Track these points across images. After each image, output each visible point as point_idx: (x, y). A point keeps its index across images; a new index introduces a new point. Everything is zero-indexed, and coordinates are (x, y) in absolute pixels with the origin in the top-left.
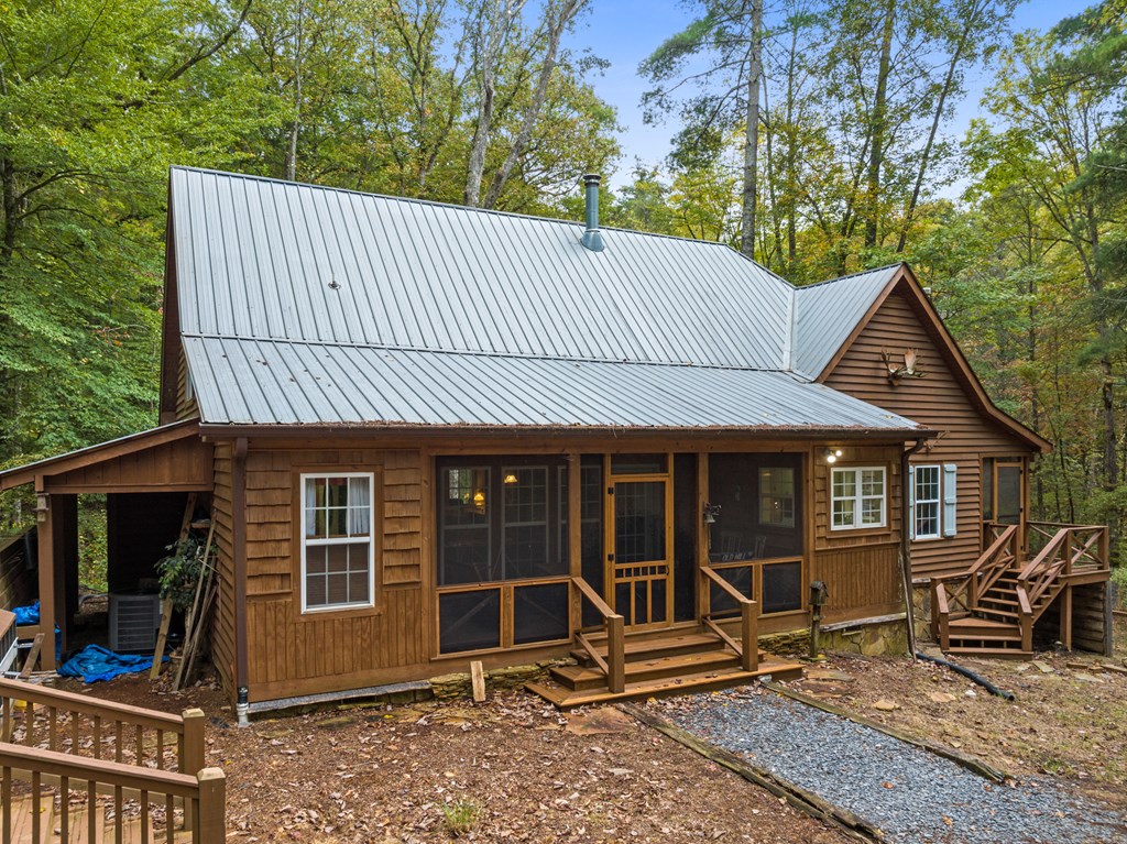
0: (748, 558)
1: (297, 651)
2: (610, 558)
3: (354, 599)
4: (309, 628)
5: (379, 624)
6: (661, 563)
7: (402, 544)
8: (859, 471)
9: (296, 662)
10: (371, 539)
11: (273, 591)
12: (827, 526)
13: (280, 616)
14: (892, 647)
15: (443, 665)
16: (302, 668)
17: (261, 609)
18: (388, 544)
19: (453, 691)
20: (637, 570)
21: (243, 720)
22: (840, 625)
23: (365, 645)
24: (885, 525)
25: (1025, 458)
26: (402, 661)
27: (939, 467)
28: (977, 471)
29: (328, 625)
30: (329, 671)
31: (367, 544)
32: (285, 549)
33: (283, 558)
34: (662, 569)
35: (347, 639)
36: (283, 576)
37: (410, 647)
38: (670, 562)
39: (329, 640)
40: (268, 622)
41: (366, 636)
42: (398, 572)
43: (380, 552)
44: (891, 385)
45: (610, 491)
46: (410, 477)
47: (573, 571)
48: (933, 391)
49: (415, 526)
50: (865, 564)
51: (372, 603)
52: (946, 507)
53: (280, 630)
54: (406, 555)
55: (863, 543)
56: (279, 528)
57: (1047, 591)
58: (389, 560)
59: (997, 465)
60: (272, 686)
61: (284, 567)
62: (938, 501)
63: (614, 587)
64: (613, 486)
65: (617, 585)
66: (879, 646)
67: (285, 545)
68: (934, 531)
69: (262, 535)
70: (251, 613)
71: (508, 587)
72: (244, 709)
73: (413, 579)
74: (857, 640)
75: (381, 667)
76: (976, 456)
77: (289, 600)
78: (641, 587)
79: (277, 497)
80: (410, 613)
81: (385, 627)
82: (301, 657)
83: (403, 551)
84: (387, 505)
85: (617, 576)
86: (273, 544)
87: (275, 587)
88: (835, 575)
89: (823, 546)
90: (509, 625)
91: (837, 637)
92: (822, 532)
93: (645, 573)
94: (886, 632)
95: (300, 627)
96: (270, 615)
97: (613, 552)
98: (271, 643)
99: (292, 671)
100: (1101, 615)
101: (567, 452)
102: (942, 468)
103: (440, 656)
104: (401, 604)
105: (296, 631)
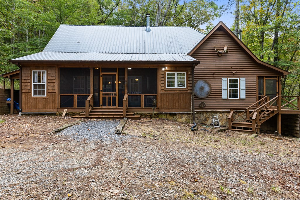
0: (139, 93)
1: (31, 104)
2: (101, 91)
3: (43, 95)
4: (34, 99)
5: (47, 100)
6: (115, 93)
7: (52, 84)
8: (176, 73)
9: (31, 106)
10: (46, 83)
11: (27, 92)
12: (165, 86)
13: (28, 97)
14: (188, 120)
15: (61, 110)
16: (32, 107)
17: (25, 95)
18: (49, 85)
19: (60, 114)
20: (108, 94)
21: (20, 115)
22: (169, 113)
23: (44, 104)
24: (186, 88)
25: (279, 77)
26: (52, 108)
27: (238, 79)
28: (255, 80)
29: (37, 99)
30: (37, 108)
31: (45, 84)
32: (29, 84)
33: (29, 86)
34: (115, 94)
35: (41, 102)
36: (29, 89)
37: (54, 105)
38: (117, 92)
39: (37, 102)
40: (26, 98)
41: (45, 102)
42: (51, 90)
43: (48, 86)
44: (218, 56)
45: (101, 76)
46: (53, 72)
47: (91, 93)
48: (236, 57)
49: (54, 81)
50: (178, 97)
51: (46, 96)
52: (241, 90)
53: (28, 99)
54: (53, 87)
55: (178, 92)
56: (28, 80)
57: (268, 114)
58: (49, 88)
59: (265, 79)
60: (27, 110)
61: (29, 88)
62: (238, 88)
63: (102, 98)
64: (102, 75)
65: (103, 97)
66: (183, 120)
67: (29, 83)
68: (237, 97)
69: (25, 81)
70: (23, 96)
71: (75, 95)
72: (20, 113)
73: (54, 92)
74: (175, 117)
75: (47, 108)
76: (255, 76)
77: (30, 94)
78: (109, 98)
79: (27, 75)
80: (54, 99)
81: (48, 101)
82: (32, 105)
83: (52, 86)
84: (49, 77)
85: (103, 95)
86: (27, 83)
87: (28, 91)
88: (167, 100)
89: (163, 92)
90: (76, 103)
91: (168, 116)
92: (163, 88)
93: (110, 95)
94: (186, 116)
95: (32, 99)
96: (26, 96)
97: (102, 90)
98: (27, 102)
99: (30, 107)
100: (298, 125)
101: (89, 67)
102: (240, 79)
103: (60, 108)
104: (52, 96)
105: (31, 100)
